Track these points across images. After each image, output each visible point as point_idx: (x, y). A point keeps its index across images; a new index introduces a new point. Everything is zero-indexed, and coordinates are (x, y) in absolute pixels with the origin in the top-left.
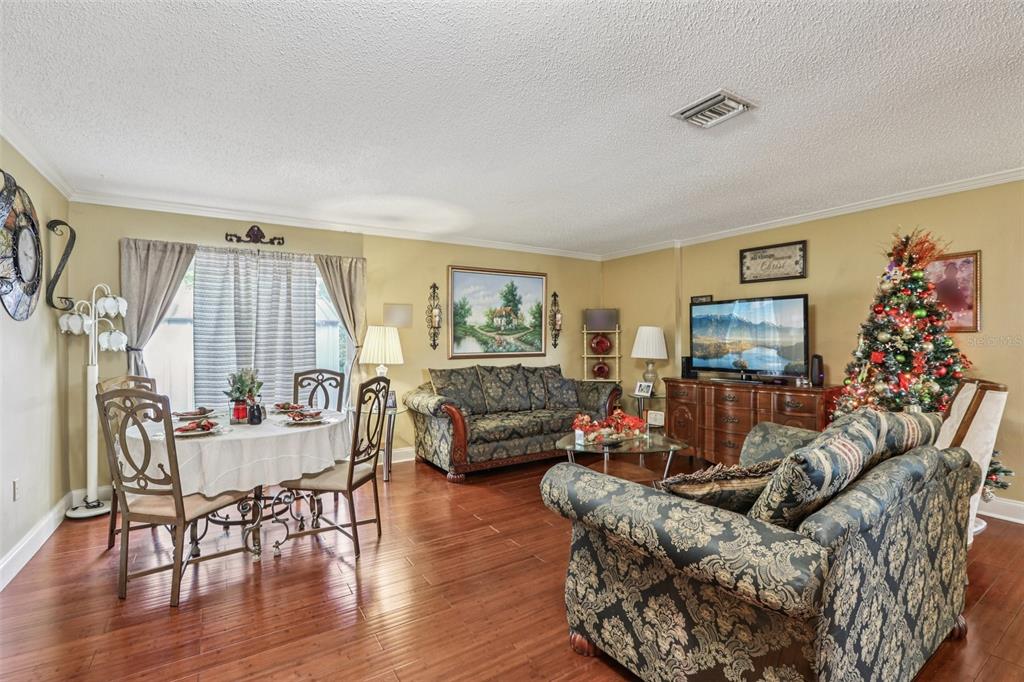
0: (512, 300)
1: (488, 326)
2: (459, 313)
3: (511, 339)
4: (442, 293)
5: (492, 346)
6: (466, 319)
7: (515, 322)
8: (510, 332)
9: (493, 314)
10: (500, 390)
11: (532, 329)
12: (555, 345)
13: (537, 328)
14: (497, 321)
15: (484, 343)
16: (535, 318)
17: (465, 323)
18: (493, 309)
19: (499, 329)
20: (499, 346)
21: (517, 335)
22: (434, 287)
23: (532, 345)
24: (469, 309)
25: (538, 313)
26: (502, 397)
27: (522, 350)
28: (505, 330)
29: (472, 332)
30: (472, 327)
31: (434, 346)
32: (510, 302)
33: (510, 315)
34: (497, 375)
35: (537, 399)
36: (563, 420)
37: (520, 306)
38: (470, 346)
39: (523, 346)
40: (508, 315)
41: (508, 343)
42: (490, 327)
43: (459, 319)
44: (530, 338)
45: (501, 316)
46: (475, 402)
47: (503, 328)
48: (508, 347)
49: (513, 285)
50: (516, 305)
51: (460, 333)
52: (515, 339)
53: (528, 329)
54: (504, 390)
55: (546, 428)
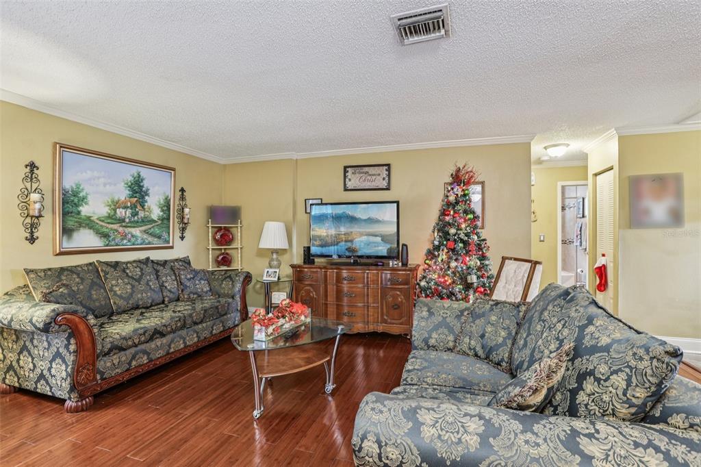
0: (138, 190)
1: (109, 217)
2: (70, 204)
3: (137, 232)
4: (44, 174)
5: (114, 239)
6: (81, 208)
7: (141, 214)
8: (135, 224)
9: (116, 205)
10: (129, 287)
11: (160, 222)
12: (182, 238)
13: (165, 222)
14: (121, 213)
15: (105, 236)
16: (163, 211)
17: (79, 213)
18: (116, 199)
19: (123, 221)
20: (122, 239)
21: (143, 228)
22: (32, 166)
23: (159, 237)
24: (84, 198)
25: (166, 207)
26: (131, 294)
27: (149, 243)
28: (130, 222)
29: (89, 223)
30: (89, 218)
31: (32, 240)
32: (137, 193)
33: (136, 207)
34: (124, 271)
35: (170, 291)
36: (205, 311)
37: (147, 198)
39: (150, 239)
40: (133, 207)
41: (133, 236)
42: (112, 218)
43: (69, 208)
44: (157, 231)
45: (126, 207)
46: (97, 304)
47: (127, 220)
48: (133, 240)
49: (139, 176)
50: (143, 197)
51: (71, 223)
52: (141, 232)
53: (155, 221)
54: (133, 286)
55: (189, 321)
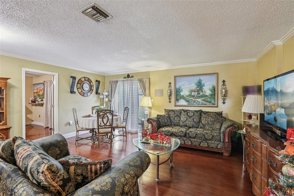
0: (200, 85)
1: (189, 95)
2: (178, 91)
3: (199, 100)
4: (173, 85)
5: (191, 103)
6: (181, 93)
7: (201, 94)
8: (199, 97)
9: (192, 91)
10: (186, 119)
11: (210, 96)
12: (224, 103)
13: (213, 96)
14: (193, 94)
15: (188, 101)
16: (212, 91)
17: (180, 94)
18: (191, 89)
19: (194, 96)
20: (194, 103)
21: (202, 99)
22: (170, 83)
23: (210, 102)
24: (182, 90)
25: (214, 90)
26: (185, 121)
27: (205, 104)
28: (197, 97)
29: (183, 97)
30: (183, 96)
31: (170, 102)
32: (199, 86)
33: (199, 91)
34: (187, 113)
37: (203, 87)
38: (182, 102)
39: (205, 103)
40: (198, 91)
41: (198, 102)
42: (190, 96)
43: (178, 93)
44: (209, 100)
45: (195, 92)
46: (175, 121)
47: (196, 96)
48: (198, 103)
49: (200, 79)
50: (202, 87)
51: (178, 98)
52: (201, 100)
53: (208, 96)
